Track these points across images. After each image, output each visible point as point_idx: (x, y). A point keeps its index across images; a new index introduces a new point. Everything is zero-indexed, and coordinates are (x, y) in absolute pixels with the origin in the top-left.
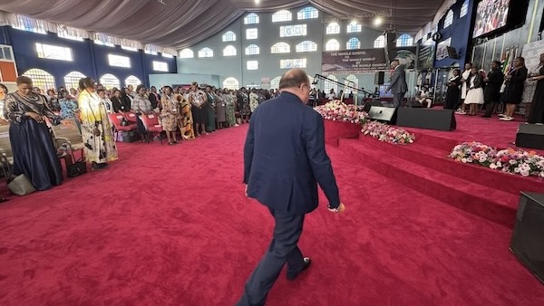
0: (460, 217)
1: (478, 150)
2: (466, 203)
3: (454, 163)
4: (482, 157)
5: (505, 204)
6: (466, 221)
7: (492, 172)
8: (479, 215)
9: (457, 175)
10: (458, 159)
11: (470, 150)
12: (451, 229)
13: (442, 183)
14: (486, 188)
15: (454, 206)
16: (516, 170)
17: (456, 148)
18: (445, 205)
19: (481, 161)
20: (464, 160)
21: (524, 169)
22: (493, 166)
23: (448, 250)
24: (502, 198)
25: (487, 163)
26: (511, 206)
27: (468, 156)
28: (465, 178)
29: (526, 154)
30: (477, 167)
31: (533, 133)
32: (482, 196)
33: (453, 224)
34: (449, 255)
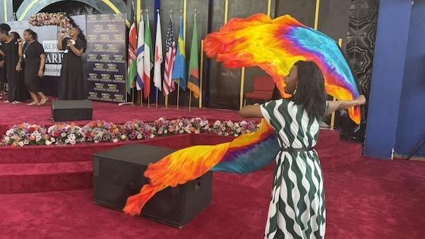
0: (45, 199)
1: (32, 130)
2: (42, 184)
3: (12, 149)
4: (37, 136)
5: (73, 171)
6: (52, 200)
7: (48, 149)
8: (57, 190)
9: (18, 162)
10: (15, 144)
11: (23, 132)
12: (49, 212)
13: (11, 173)
14: (50, 164)
15: (31, 192)
16: (67, 141)
17: (8, 133)
18: (23, 195)
19: (38, 140)
20: (21, 144)
21: (72, 139)
22: (48, 143)
23: (62, 228)
24: (67, 167)
25: (43, 141)
26: (76, 171)
27: (23, 138)
28: (27, 162)
29: (68, 126)
30: (35, 147)
31: (64, 108)
32: (53, 171)
33: (44, 208)
34: (67, 231)
